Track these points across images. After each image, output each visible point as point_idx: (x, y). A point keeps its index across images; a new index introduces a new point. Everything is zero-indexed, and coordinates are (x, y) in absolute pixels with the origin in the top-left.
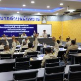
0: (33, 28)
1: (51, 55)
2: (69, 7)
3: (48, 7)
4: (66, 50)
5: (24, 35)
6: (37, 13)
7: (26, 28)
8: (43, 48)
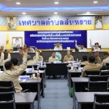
6: (85, 12)
7: (69, 35)
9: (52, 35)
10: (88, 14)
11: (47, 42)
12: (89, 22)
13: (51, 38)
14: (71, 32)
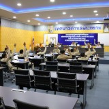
9: (74, 37)
10: (98, 22)
12: (99, 28)
14: (87, 35)
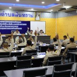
0: (26, 24)
1: (54, 53)
2: (65, 3)
3: (43, 3)
4: (64, 48)
5: (17, 32)
6: (30, 9)
7: (18, 24)
8: (39, 46)
9: (6, 24)
11: (3, 29)
13: (6, 26)
14: (20, 22)
